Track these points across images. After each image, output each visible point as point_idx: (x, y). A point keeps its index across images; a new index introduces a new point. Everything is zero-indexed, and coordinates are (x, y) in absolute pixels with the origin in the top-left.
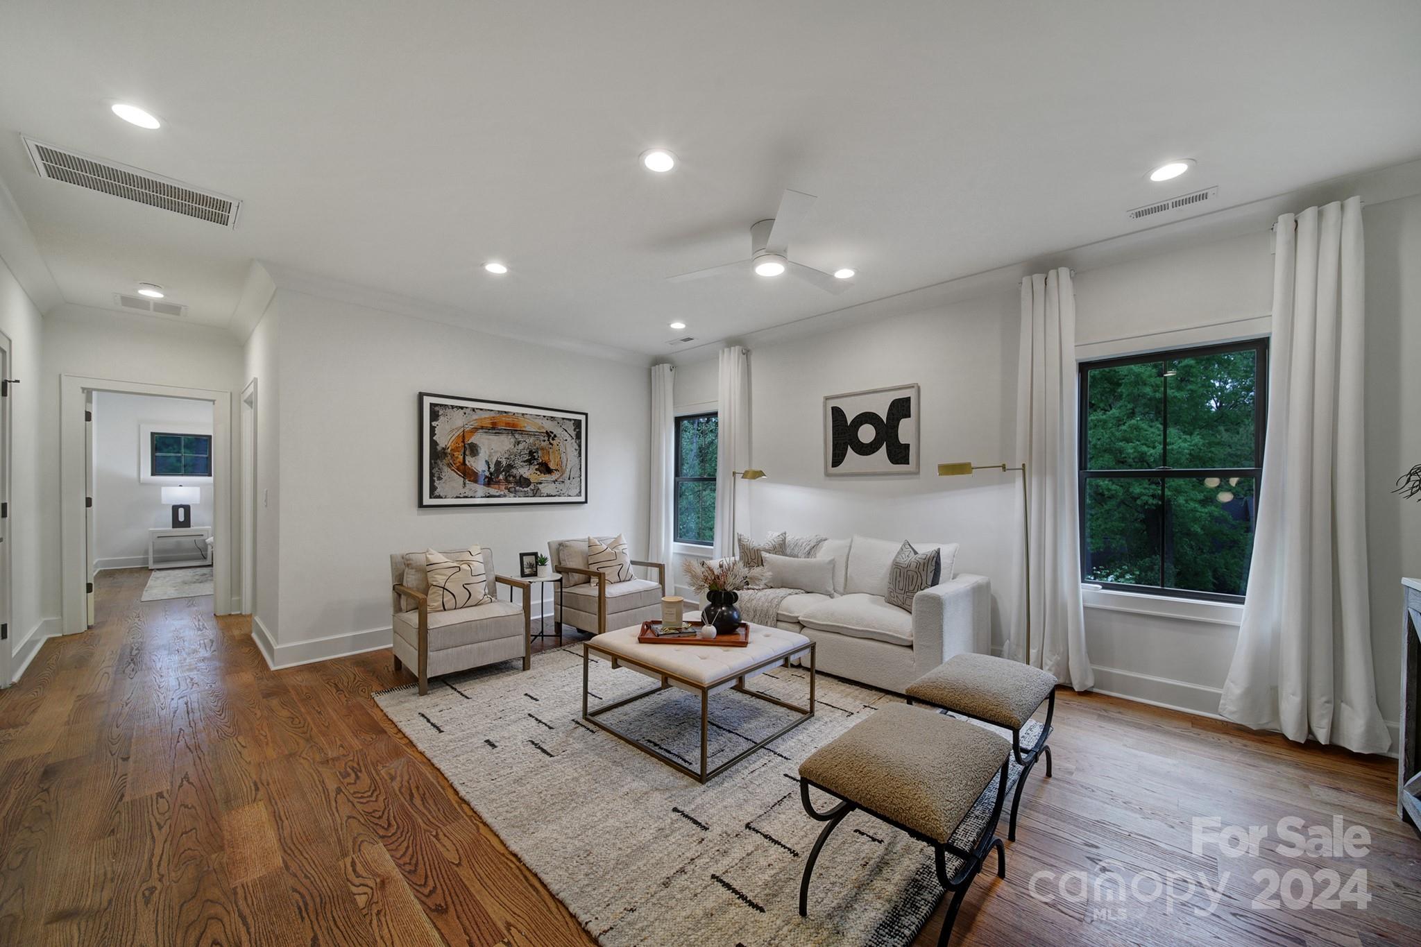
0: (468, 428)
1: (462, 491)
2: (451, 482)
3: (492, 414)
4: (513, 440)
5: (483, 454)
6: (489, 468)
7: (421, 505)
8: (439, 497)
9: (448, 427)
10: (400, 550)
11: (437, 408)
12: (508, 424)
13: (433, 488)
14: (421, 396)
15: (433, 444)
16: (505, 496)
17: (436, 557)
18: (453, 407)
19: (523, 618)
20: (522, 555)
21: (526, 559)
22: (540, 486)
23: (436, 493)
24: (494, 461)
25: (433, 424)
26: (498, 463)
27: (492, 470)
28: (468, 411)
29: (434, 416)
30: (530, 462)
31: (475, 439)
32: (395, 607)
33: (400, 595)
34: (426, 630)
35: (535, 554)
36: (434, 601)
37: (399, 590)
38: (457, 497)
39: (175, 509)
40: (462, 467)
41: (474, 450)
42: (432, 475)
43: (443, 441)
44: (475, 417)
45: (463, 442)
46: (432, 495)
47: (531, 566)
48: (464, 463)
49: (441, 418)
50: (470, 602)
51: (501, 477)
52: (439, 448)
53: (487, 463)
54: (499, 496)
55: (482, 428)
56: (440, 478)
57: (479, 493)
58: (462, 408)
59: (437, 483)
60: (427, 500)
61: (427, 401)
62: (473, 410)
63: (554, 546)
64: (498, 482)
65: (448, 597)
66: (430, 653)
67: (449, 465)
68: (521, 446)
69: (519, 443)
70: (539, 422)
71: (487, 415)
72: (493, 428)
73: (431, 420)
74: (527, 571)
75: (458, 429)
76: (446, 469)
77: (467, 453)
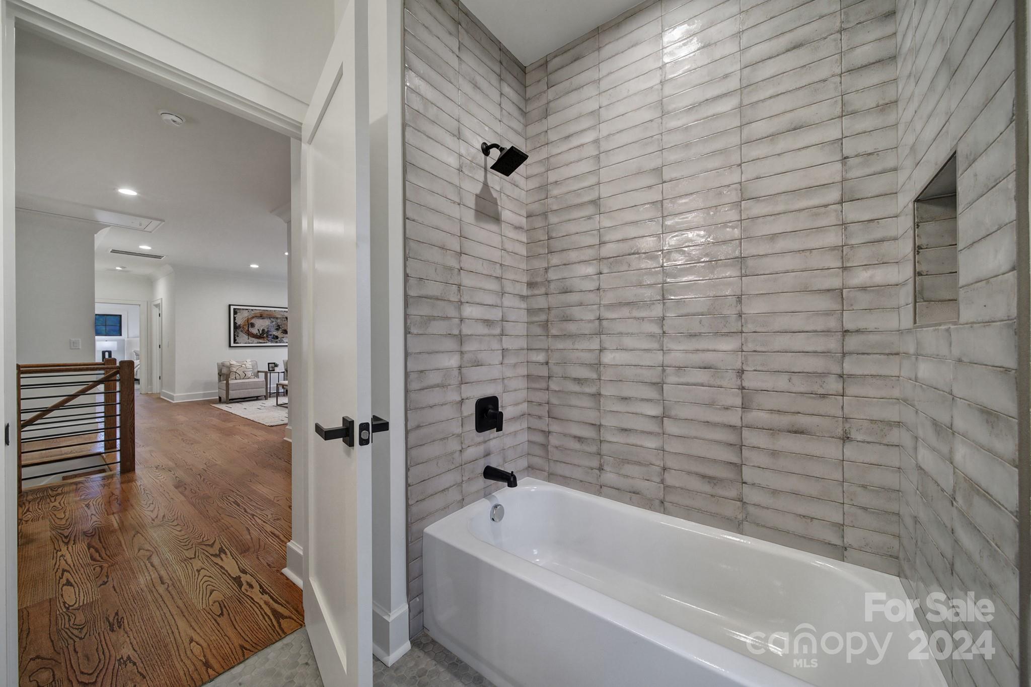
0: (250, 317)
1: (248, 341)
2: (243, 338)
3: (261, 311)
4: (270, 321)
5: (257, 327)
6: (259, 332)
7: (230, 346)
8: (237, 343)
9: (241, 317)
10: (220, 362)
11: (236, 310)
12: (267, 315)
13: (235, 340)
14: (230, 306)
15: (235, 323)
16: (267, 343)
17: (233, 362)
18: (243, 309)
19: (265, 382)
20: (269, 364)
21: (270, 365)
22: (283, 339)
23: (236, 342)
24: (262, 329)
25: (235, 316)
26: (263, 330)
27: (261, 332)
28: (250, 311)
29: (235, 313)
30: (277, 329)
31: (253, 321)
32: (219, 379)
33: (220, 376)
34: (229, 384)
35: (274, 363)
36: (232, 376)
37: (220, 375)
38: (246, 343)
39: (104, 353)
40: (247, 332)
41: (253, 325)
42: (234, 335)
43: (239, 322)
44: (253, 312)
45: (248, 322)
46: (235, 342)
47: (272, 367)
48: (248, 330)
49: (238, 314)
50: (245, 377)
51: (265, 335)
52: (237, 325)
53: (258, 330)
54: (264, 343)
55: (256, 317)
56: (238, 336)
57: (255, 342)
58: (247, 309)
59: (236, 338)
60: (232, 344)
61: (232, 308)
62: (252, 310)
63: (285, 362)
64: (264, 338)
65: (237, 375)
66: (230, 391)
67: (242, 331)
68: (274, 323)
69: (273, 322)
70: (282, 313)
71: (258, 311)
72: (261, 317)
73: (234, 314)
74: (271, 369)
75: (246, 318)
76: (240, 332)
77: (250, 326)
